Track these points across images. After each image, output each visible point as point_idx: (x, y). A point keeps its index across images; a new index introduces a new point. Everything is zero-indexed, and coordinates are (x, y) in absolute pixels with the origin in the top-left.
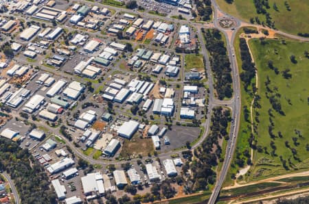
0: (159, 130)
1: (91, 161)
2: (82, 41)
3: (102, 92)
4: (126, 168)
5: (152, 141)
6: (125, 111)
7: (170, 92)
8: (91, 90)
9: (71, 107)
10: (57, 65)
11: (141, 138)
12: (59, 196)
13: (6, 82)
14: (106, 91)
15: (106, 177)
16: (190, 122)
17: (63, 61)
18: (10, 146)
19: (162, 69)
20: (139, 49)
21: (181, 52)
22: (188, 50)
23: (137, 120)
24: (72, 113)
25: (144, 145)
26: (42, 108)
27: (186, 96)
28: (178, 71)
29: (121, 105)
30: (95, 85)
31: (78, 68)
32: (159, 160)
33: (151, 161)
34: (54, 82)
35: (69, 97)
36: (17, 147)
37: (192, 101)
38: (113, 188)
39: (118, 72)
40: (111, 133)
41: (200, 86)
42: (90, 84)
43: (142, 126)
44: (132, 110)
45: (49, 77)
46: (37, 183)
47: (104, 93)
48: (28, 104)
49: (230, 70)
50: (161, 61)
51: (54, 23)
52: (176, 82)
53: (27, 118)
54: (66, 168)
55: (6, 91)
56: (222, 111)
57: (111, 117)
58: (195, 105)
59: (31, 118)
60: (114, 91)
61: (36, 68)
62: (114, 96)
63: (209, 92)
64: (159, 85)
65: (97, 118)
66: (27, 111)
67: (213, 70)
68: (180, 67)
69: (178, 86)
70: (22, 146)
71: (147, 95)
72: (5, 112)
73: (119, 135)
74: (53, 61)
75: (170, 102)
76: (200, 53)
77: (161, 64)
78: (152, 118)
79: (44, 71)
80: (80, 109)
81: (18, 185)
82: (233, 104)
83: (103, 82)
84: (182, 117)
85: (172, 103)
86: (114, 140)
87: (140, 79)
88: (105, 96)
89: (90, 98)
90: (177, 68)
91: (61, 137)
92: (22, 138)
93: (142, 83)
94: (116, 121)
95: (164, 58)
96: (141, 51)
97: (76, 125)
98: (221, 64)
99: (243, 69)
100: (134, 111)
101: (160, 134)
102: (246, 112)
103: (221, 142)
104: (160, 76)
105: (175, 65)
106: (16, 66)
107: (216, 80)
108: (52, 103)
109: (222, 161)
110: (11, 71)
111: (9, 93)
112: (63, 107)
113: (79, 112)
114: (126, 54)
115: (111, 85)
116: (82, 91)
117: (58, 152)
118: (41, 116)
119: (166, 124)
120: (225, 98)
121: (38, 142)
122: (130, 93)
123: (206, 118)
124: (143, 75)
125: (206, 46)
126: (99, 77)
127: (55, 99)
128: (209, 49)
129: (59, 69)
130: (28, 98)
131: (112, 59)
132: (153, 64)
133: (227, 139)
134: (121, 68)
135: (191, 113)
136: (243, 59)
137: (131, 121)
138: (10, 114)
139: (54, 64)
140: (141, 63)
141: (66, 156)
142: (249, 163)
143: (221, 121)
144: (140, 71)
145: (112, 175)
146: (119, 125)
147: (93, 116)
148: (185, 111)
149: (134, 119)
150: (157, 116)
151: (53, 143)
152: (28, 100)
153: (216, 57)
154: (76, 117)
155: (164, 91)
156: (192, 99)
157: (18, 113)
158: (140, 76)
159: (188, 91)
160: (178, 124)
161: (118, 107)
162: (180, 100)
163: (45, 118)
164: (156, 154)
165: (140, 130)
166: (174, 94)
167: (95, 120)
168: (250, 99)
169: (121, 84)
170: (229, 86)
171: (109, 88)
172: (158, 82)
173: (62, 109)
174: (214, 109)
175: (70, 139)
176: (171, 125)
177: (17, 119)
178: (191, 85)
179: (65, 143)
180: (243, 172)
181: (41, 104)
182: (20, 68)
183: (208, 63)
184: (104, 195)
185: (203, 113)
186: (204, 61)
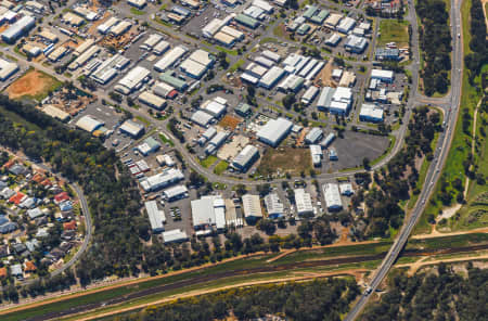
0: (322, 136)
1: (209, 176)
3: (241, 70)
4: (264, 192)
5: (309, 153)
6: (273, 102)
7: (348, 77)
8: (225, 65)
9: (189, 90)
10: (177, 23)
11: (294, 146)
12: (154, 227)
13: (94, 44)
14: (248, 68)
15: (231, 203)
16: (375, 128)
17: (187, 16)
18: (88, 144)
19: (340, 40)
20: (308, 6)
21: (375, 15)
22: (386, 13)
23: (290, 118)
24: (190, 99)
25: (297, 158)
26: (144, 87)
27: (373, 86)
28: (367, 44)
29: (268, 93)
30: (232, 57)
31: (208, 29)
32: (316, 184)
33: (303, 185)
34: (168, 48)
35: (189, 74)
36: (99, 145)
37: (382, 94)
38: (238, 222)
39: (270, 40)
40: (247, 135)
41: (397, 70)
42: (223, 55)
43: (297, 128)
44: (284, 101)
45: (162, 39)
46: (122, 204)
47: (243, 71)
48: (124, 81)
49: (450, 49)
50: (341, 26)
52: (361, 63)
53: (120, 102)
54: (170, 184)
55: (92, 57)
56: (428, 114)
57: (250, 110)
58: (386, 102)
59: (126, 102)
60: (259, 70)
61: (143, 25)
62: (259, 77)
63: (410, 82)
64: (333, 64)
65: (228, 109)
66: (121, 91)
67: (421, 48)
68: (371, 38)
69: (363, 70)
70: (107, 145)
71: (312, 79)
72: (87, 90)
73: (260, 140)
74: (171, 15)
75: (347, 93)
76: (405, 18)
77: (340, 31)
78: (314, 116)
79: (155, 31)
80: (204, 94)
81: (93, 205)
82: (447, 105)
83: (245, 54)
84: (363, 119)
85: (348, 95)
86: (250, 147)
87: (304, 54)
88: (244, 76)
89: (221, 78)
90: (365, 40)
91: (169, 136)
92: (108, 132)
93: (305, 59)
94: (257, 117)
95: (347, 23)
96: (311, 9)
97: (193, 118)
98: (436, 39)
99: (471, 49)
100: (288, 103)
101: (324, 142)
102: (467, 118)
103: (419, 162)
104: (336, 51)
105: (363, 36)
106: (113, 20)
107: (425, 64)
108: (160, 81)
109: (417, 193)
110: (103, 27)
111: (97, 60)
112: (177, 89)
113: (201, 98)
114: (286, 12)
115: (257, 59)
116: (210, 66)
117: (160, 158)
118: (141, 101)
119: (336, 129)
120: (436, 94)
121: (133, 140)
122: (285, 74)
123: (401, 123)
124: (309, 48)
125: (417, 8)
126: (240, 45)
127: (167, 76)
128: (420, 14)
129: (179, 29)
130: (125, 70)
131: (264, 18)
132: (328, 31)
133: (430, 159)
134: (275, 34)
135: (378, 113)
136: (473, 32)
137: (280, 119)
138: (94, 93)
139: (171, 20)
140: (309, 29)
141: (172, 166)
142: (461, 200)
143: (425, 129)
144: (305, 41)
145: (240, 201)
146: (262, 124)
147: (223, 107)
148: (368, 110)
149: (286, 117)
150: (322, 114)
151: (155, 143)
152: (125, 74)
153: (429, 27)
154: (196, 106)
155: (339, 75)
156: (383, 91)
157: (108, 92)
158: (304, 49)
159: (378, 78)
160: (355, 130)
161: (263, 95)
162: (363, 91)
163: (147, 104)
164: (313, 174)
165: (293, 134)
166: (355, 81)
167: (224, 112)
168: (477, 98)
169: (272, 60)
170: (445, 75)
171: (252, 64)
172: (331, 61)
173: (175, 92)
174: (415, 110)
175: (182, 140)
176: (343, 130)
177: (104, 102)
178: (383, 69)
179: (173, 145)
180: (448, 213)
181: (144, 82)
182: (118, 22)
183: (416, 35)
184: (224, 231)
185: (396, 114)
186: (411, 31)
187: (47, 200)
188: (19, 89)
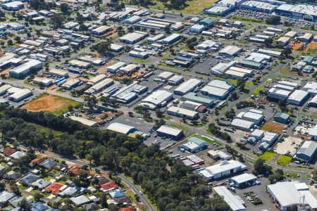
2: (213, 46)
6: (310, 114)
8: (245, 91)
9: (218, 106)
10: (184, 65)
13: (107, 78)
14: (270, 91)
15: (313, 188)
17: (192, 62)
18: (127, 142)
20: (303, 57)
24: (221, 112)
26: (170, 104)
29: (300, 108)
30: (249, 87)
31: (217, 68)
34: (182, 81)
35: (212, 95)
36: (139, 143)
39: (280, 76)
40: (297, 136)
45: (174, 75)
48: (148, 99)
51: (168, 31)
53: (148, 115)
57: (289, 119)
59: (154, 115)
60: (283, 92)
61: (150, 68)
65: (266, 118)
66: (147, 107)
72: (110, 108)
73: (313, 140)
74: (176, 61)
80: (235, 109)
83: (261, 85)
86: (309, 142)
91: (213, 138)
92: (144, 135)
94: (300, 124)
96: (307, 58)
97: (233, 124)
106: (121, 63)
110: (113, 67)
113: (233, 111)
114: (284, 61)
115: (276, 86)
116: (231, 90)
117: (213, 153)
118: (171, 113)
126: (252, 79)
127: (191, 96)
129: (188, 70)
130: (144, 94)
134: (283, 73)
139: (177, 64)
140: (313, 70)
144: (314, 76)
147: (260, 116)
154: (231, 116)
157: (132, 108)
161: (296, 109)
163: (178, 116)
167: (263, 120)
169: (292, 86)
171: (274, 89)
173: (204, 107)
177: (131, 115)
179: (220, 144)
181: (168, 101)
182: (126, 65)
187: (91, 188)
188: (36, 107)
